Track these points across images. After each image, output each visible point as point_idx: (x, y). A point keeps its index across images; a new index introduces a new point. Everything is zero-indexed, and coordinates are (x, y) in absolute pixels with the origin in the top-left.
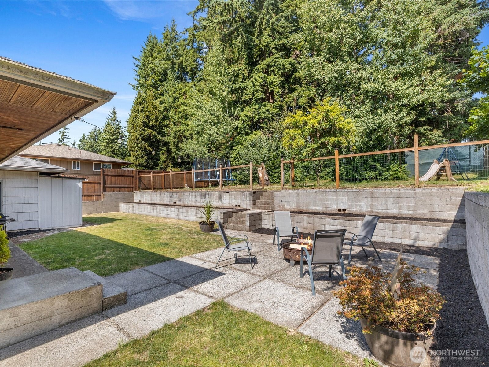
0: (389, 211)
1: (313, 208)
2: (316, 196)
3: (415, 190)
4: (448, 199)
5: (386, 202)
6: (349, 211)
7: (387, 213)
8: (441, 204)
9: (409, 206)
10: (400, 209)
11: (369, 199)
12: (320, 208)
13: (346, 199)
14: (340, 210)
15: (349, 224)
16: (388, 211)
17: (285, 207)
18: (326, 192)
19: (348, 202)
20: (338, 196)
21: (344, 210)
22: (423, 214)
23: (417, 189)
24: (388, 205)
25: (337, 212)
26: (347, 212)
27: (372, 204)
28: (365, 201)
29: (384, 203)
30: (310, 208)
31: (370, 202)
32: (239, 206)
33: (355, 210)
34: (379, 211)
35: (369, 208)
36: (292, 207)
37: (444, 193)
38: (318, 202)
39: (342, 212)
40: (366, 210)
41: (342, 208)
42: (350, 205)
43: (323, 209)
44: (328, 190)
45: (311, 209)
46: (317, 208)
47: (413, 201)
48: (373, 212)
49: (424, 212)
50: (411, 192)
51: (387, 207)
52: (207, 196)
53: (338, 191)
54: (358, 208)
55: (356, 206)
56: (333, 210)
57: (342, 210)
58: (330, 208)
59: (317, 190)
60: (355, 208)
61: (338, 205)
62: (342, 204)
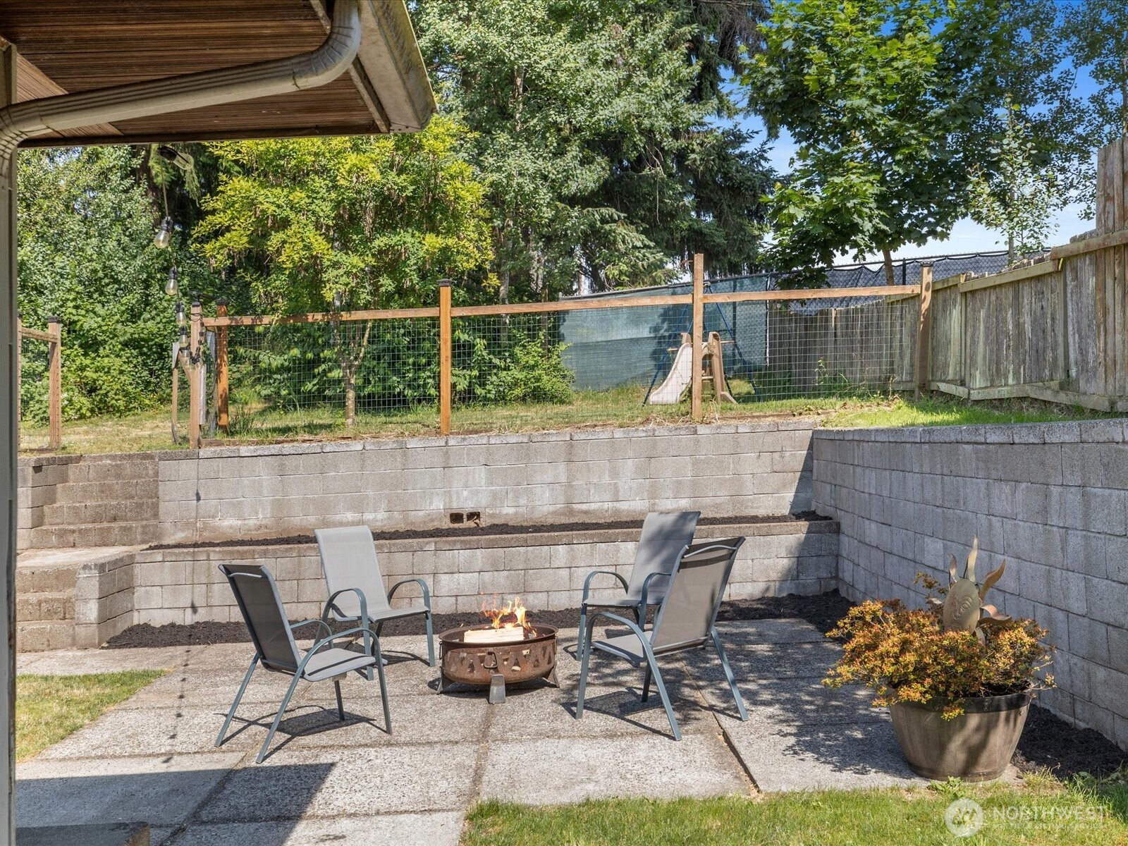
0: (623, 506)
1: (350, 516)
2: (362, 469)
3: (695, 432)
4: (776, 455)
5: (615, 474)
6: (492, 516)
7: (617, 512)
8: (760, 470)
9: (679, 483)
10: (653, 495)
11: (562, 467)
12: (381, 515)
13: (483, 475)
14: (456, 517)
16: (618, 505)
17: (217, 522)
18: (403, 448)
19: (490, 482)
20: (452, 463)
21: (474, 515)
22: (717, 506)
23: (702, 429)
24: (620, 484)
25: (447, 524)
26: (484, 522)
27: (570, 486)
28: (549, 478)
29: (606, 479)
30: (338, 517)
31: (563, 479)
33: (511, 511)
34: (593, 506)
35: (562, 499)
36: (252, 522)
37: (769, 438)
38: (371, 493)
39: (467, 524)
40: (552, 508)
41: (467, 506)
42: (494, 495)
43: (390, 518)
44: (412, 443)
46: (368, 516)
47: (690, 467)
48: (571, 512)
49: (718, 500)
50: (686, 439)
51: (616, 491)
53: (451, 442)
54: (523, 501)
55: (517, 497)
56: (432, 520)
57: (465, 517)
58: (421, 513)
59: (367, 445)
60: (514, 504)
61: (451, 497)
62: (465, 493)
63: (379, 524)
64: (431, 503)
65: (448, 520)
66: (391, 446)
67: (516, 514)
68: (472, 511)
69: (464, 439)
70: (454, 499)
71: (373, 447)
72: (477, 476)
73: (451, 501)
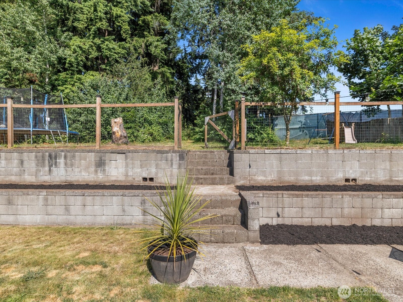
1: (307, 178)
2: (311, 160)
6: (361, 180)
11: (388, 163)
12: (319, 178)
13: (357, 164)
14: (347, 180)
17: (256, 178)
18: (327, 153)
19: (360, 168)
20: (346, 159)
21: (354, 180)
25: (343, 183)
26: (358, 183)
27: (391, 170)
28: (383, 167)
30: (302, 178)
31: (388, 168)
32: (151, 179)
33: (369, 179)
34: (400, 179)
35: (388, 175)
36: (269, 178)
38: (315, 169)
39: (351, 183)
40: (384, 179)
41: (352, 176)
42: (362, 173)
43: (322, 179)
44: (331, 151)
45: (303, 180)
46: (314, 178)
48: (392, 181)
52: (61, 161)
53: (345, 152)
54: (373, 175)
55: (371, 174)
56: (338, 181)
57: (351, 180)
58: (334, 178)
59: (313, 151)
60: (370, 176)
61: (345, 172)
62: (351, 171)
63: (318, 181)
64: (338, 174)
65: (344, 181)
66: (322, 152)
67: (371, 180)
68: (353, 178)
69: (350, 151)
70: (347, 173)
71: (315, 152)
72: (355, 165)
73: (345, 174)
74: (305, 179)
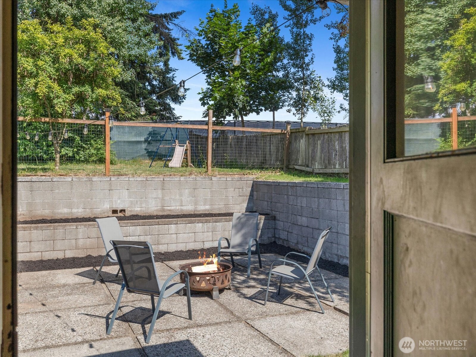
0: (184, 208)
1: (66, 210)
2: (71, 189)
3: (211, 179)
4: (241, 190)
5: (181, 195)
6: (131, 211)
7: (182, 210)
8: (235, 195)
9: (206, 199)
10: (196, 204)
11: (160, 192)
12: (80, 210)
13: (126, 194)
14: (115, 212)
15: (159, 231)
16: (182, 208)
18: (91, 181)
19: (130, 197)
20: (113, 188)
21: (123, 211)
22: (219, 209)
23: (214, 178)
24: (183, 199)
26: (127, 214)
27: (163, 199)
28: (154, 196)
29: (178, 197)
30: (60, 211)
31: (160, 196)
33: (139, 209)
34: (173, 208)
35: (160, 205)
37: (238, 183)
38: (75, 200)
39: (120, 214)
40: (156, 208)
41: (120, 207)
42: (132, 202)
43: (85, 212)
44: (95, 179)
45: (61, 213)
46: (74, 211)
47: (209, 193)
48: (164, 210)
49: (220, 206)
50: (208, 182)
51: (182, 202)
53: (112, 179)
54: (144, 205)
55: (141, 204)
56: (104, 213)
57: (119, 211)
58: (99, 210)
59: (73, 179)
60: (140, 206)
61: (112, 203)
62: (119, 201)
63: (80, 214)
64: (104, 205)
65: (111, 213)
66: (85, 180)
67: (141, 210)
68: (121, 209)
69: (118, 178)
70: (114, 204)
71: (76, 180)
72: (124, 194)
73: (112, 205)
74: (63, 211)
